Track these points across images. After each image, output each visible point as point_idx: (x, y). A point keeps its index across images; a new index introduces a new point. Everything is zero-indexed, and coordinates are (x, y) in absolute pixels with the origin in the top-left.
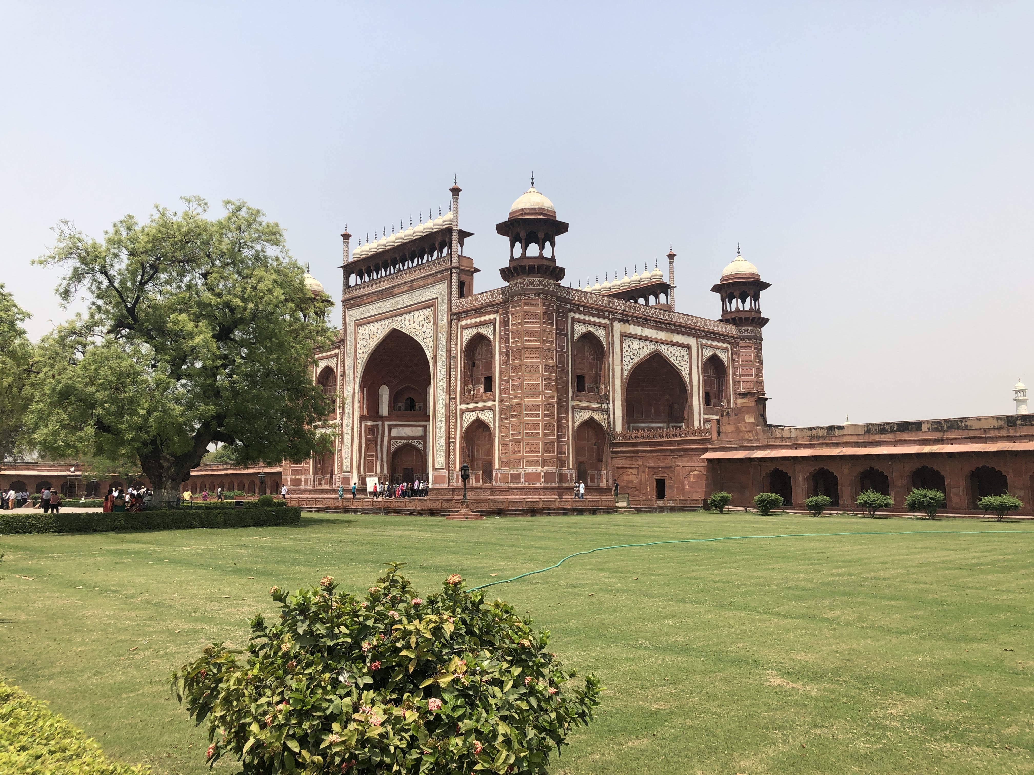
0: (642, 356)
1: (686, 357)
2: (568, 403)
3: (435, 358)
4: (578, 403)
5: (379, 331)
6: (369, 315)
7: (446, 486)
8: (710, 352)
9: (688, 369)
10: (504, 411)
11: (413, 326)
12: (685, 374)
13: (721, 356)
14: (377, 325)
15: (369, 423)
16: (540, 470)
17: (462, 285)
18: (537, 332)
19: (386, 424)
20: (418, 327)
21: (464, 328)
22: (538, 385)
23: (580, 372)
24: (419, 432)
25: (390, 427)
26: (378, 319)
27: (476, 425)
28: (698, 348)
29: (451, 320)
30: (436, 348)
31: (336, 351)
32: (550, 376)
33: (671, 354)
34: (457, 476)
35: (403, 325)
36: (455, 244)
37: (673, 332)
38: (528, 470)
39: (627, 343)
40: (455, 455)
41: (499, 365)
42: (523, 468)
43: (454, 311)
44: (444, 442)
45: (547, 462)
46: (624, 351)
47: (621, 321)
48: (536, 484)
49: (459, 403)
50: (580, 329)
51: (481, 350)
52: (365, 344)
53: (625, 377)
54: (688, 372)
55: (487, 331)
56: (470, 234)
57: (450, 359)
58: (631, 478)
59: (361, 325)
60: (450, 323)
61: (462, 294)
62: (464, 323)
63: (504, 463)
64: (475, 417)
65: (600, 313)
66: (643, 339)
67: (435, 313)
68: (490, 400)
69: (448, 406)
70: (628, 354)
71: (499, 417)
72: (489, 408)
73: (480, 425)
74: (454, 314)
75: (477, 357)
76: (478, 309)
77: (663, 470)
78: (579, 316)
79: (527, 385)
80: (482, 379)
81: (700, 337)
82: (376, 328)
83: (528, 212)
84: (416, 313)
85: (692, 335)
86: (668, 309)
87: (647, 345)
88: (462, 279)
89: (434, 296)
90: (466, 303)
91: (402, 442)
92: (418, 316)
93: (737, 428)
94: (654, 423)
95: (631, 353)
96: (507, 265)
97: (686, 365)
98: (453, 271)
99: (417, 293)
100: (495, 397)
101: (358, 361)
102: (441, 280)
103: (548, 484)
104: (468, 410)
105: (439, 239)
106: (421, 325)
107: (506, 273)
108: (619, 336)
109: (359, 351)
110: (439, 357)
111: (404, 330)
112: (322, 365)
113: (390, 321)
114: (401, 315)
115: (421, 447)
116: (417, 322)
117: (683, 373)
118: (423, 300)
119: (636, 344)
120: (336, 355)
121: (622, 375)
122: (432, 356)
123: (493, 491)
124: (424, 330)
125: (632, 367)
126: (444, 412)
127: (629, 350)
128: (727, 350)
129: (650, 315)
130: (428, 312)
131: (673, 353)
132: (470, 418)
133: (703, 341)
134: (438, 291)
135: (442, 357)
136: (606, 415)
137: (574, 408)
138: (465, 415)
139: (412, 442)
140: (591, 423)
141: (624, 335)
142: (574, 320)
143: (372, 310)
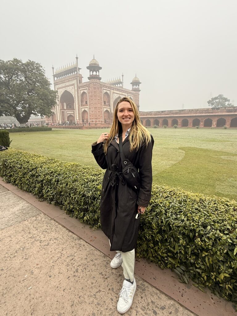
0: (117, 97)
2: (102, 107)
4: (105, 107)
7: (79, 123)
10: (90, 108)
11: (70, 90)
13: (132, 98)
15: (62, 110)
17: (80, 81)
19: (66, 111)
23: (104, 100)
24: (73, 112)
25: (67, 111)
26: (62, 88)
30: (75, 94)
32: (99, 101)
34: (81, 121)
36: (78, 71)
37: (123, 92)
38: (95, 120)
39: (114, 94)
40: (81, 117)
41: (88, 99)
44: (78, 115)
46: (113, 96)
47: (113, 90)
49: (81, 106)
50: (105, 91)
51: (85, 95)
52: (60, 93)
55: (86, 91)
56: (81, 69)
60: (78, 89)
61: (80, 83)
62: (81, 89)
63: (90, 119)
65: (109, 88)
66: (117, 93)
67: (74, 87)
69: (78, 107)
72: (87, 108)
73: (85, 111)
74: (78, 87)
75: (84, 97)
76: (83, 86)
78: (104, 88)
79: (94, 103)
80: (85, 102)
81: (128, 93)
82: (62, 90)
83: (93, 64)
85: (126, 93)
86: (122, 87)
87: (118, 95)
88: (80, 79)
90: (81, 85)
91: (70, 114)
92: (71, 87)
95: (115, 97)
96: (89, 76)
98: (78, 77)
99: (70, 82)
100: (88, 105)
101: (59, 97)
102: (74, 79)
104: (83, 108)
105: (74, 70)
107: (89, 78)
111: (68, 90)
113: (65, 88)
114: (67, 87)
115: (73, 116)
118: (72, 84)
119: (116, 95)
122: (74, 96)
124: (72, 91)
125: (115, 99)
129: (118, 88)
130: (73, 86)
132: (83, 110)
133: (128, 94)
134: (75, 82)
135: (76, 97)
136: (110, 109)
137: (104, 108)
138: (82, 109)
139: (71, 114)
140: (107, 111)
141: (113, 93)
142: (103, 89)
143: (60, 86)
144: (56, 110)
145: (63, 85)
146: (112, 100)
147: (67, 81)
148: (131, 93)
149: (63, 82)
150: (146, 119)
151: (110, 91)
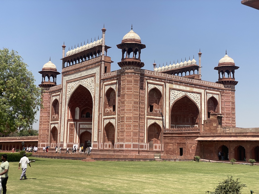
0: (178, 97)
1: (199, 98)
2: (145, 117)
4: (149, 117)
5: (75, 86)
6: (72, 79)
7: (97, 148)
8: (211, 96)
9: (200, 102)
10: (119, 119)
11: (87, 84)
12: (199, 105)
13: (216, 97)
14: (74, 83)
15: (71, 122)
16: (131, 144)
17: (106, 68)
18: (131, 88)
19: (78, 123)
20: (89, 85)
21: (106, 85)
22: (131, 109)
23: (151, 104)
25: (79, 124)
26: (75, 80)
27: (109, 124)
28: (205, 94)
29: (101, 82)
30: (95, 93)
31: (59, 93)
32: (136, 106)
33: (192, 96)
34: (102, 145)
35: (84, 84)
36: (103, 51)
37: (194, 87)
38: (127, 143)
39: (172, 92)
40: (101, 136)
41: (118, 101)
42: (124, 142)
43: (102, 78)
44: (97, 131)
45: (133, 140)
46: (171, 95)
47: (170, 83)
48: (129, 149)
49: (103, 116)
50: (151, 87)
51: (112, 94)
52: (70, 90)
53: (171, 106)
54: (200, 104)
55: (114, 87)
56: (110, 47)
57: (100, 97)
58: (170, 147)
59: (68, 83)
61: (105, 72)
62: (106, 83)
63: (118, 140)
64: (109, 121)
65: (160, 79)
66: (179, 90)
67: (95, 79)
68: (114, 115)
69: (99, 117)
70: (172, 96)
71: (117, 122)
72: (113, 118)
74: (102, 80)
75: (111, 97)
76: (111, 78)
77: (182, 144)
78: (150, 81)
79: (127, 109)
80: (112, 106)
81: (206, 89)
82: (74, 84)
83: (129, 40)
84: (88, 79)
85: (202, 89)
87: (181, 93)
88: (106, 66)
89: (95, 72)
90: (108, 75)
91: (84, 130)
93: (210, 128)
94: (186, 124)
95: (174, 96)
97: (199, 101)
98: (102, 62)
99: (89, 71)
100: (116, 114)
101: (67, 97)
102: (97, 66)
103: (134, 149)
105: (97, 50)
106: (90, 84)
108: (168, 89)
109: (68, 93)
110: (96, 97)
111: (84, 85)
112: (54, 98)
113: (79, 81)
114: (83, 79)
116: (89, 82)
117: (198, 104)
118: (91, 73)
119: (177, 92)
120: (59, 95)
121: (169, 105)
122: (94, 96)
123: (114, 151)
124: (91, 86)
125: (174, 102)
126: (97, 119)
127: (173, 95)
128: (218, 94)
129: (183, 80)
130: (93, 78)
131: (193, 96)
132: (107, 122)
133: (207, 91)
134: (96, 70)
136: (161, 121)
137: (148, 119)
138: (105, 120)
139: (88, 130)
140: (155, 125)
141: (171, 89)
142: (148, 83)
143: (72, 77)
144: (59, 122)
145: (78, 75)
146: (167, 103)
147: (85, 68)
148: (214, 89)
149: (77, 70)
150: (236, 145)
151: (162, 85)
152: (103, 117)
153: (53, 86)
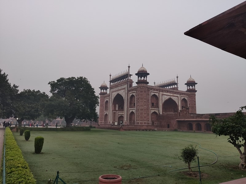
1: (177, 99)
2: (150, 108)
3: (125, 99)
7: (126, 124)
8: (183, 98)
13: (186, 99)
15: (114, 111)
16: (143, 122)
18: (143, 95)
19: (117, 112)
21: (130, 93)
23: (152, 102)
24: (122, 113)
27: (132, 112)
28: (180, 97)
30: (125, 97)
32: (145, 103)
33: (173, 98)
34: (129, 122)
35: (120, 93)
36: (129, 77)
37: (174, 94)
40: (128, 118)
41: (136, 101)
42: (139, 121)
43: (128, 90)
44: (126, 116)
47: (162, 92)
51: (133, 97)
55: (134, 94)
56: (132, 75)
58: (163, 124)
59: (112, 92)
60: (128, 92)
61: (130, 87)
63: (136, 120)
65: (157, 90)
67: (125, 90)
68: (134, 108)
71: (136, 111)
76: (133, 90)
77: (169, 122)
79: (140, 105)
80: (133, 104)
82: (115, 93)
85: (179, 94)
86: (177, 89)
87: (168, 97)
88: (130, 84)
89: (125, 87)
91: (120, 115)
92: (122, 91)
93: (183, 114)
95: (164, 98)
97: (177, 101)
98: (128, 82)
103: (144, 125)
105: (126, 76)
107: (137, 83)
108: (161, 95)
109: (112, 98)
112: (106, 100)
120: (108, 98)
123: (135, 126)
124: (123, 94)
125: (164, 101)
126: (126, 110)
129: (169, 90)
135: (126, 99)
136: (158, 111)
140: (155, 112)
142: (151, 92)
143: (114, 89)
144: (108, 111)
145: (117, 89)
146: (161, 101)
147: (120, 85)
148: (185, 94)
151: (158, 93)
152: (129, 109)
153: (105, 94)
